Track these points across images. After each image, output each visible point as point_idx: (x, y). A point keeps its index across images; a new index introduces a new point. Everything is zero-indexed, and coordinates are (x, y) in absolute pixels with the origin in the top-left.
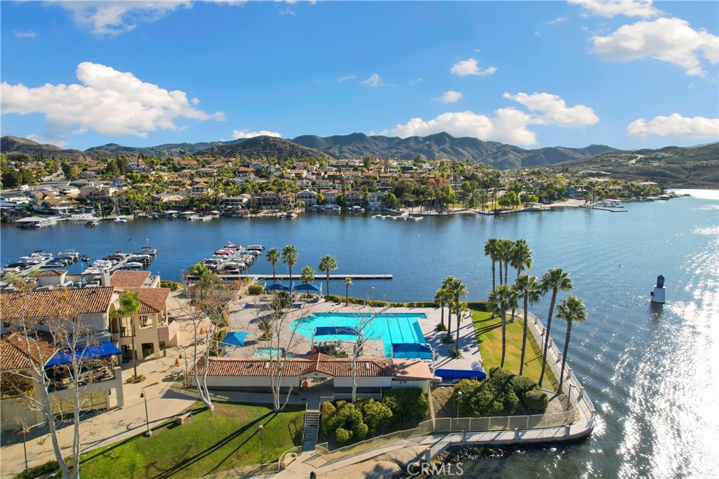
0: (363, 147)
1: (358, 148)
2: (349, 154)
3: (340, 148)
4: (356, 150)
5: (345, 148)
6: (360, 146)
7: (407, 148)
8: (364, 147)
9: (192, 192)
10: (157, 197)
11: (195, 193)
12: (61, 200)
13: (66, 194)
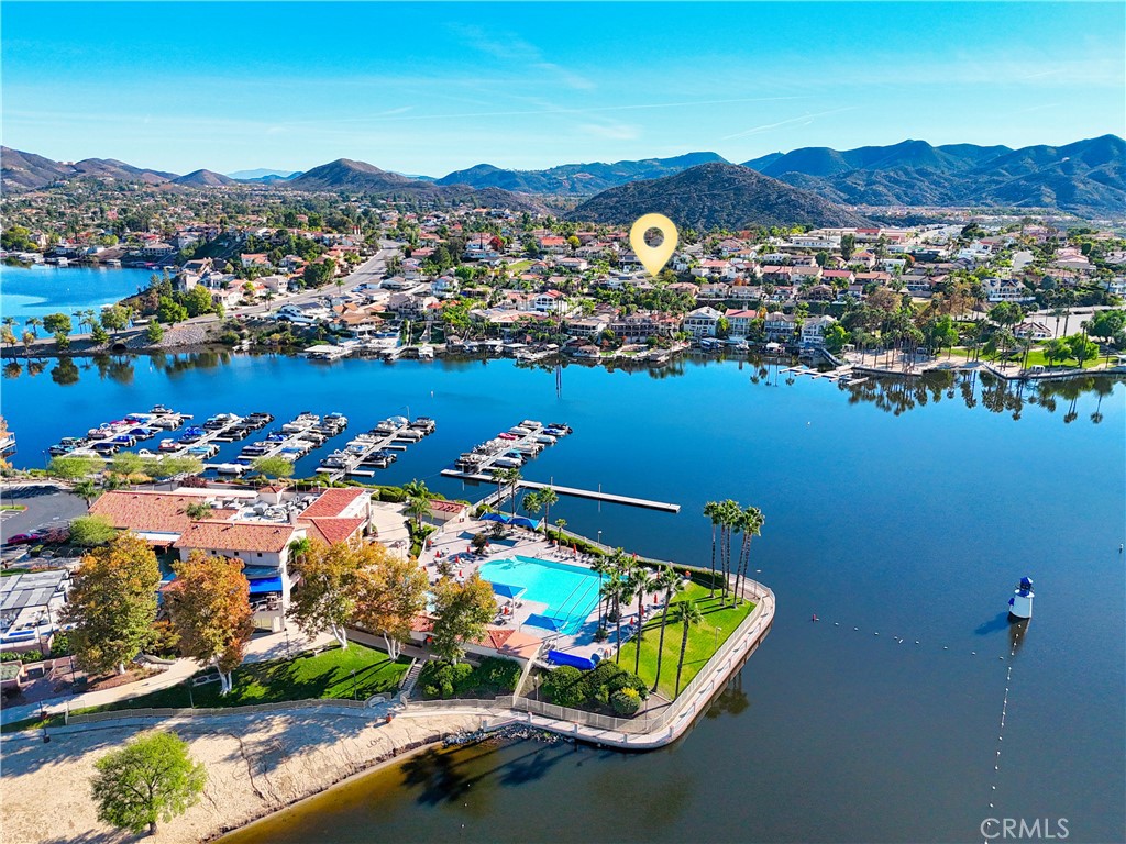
0: (917, 172)
1: (907, 173)
2: (886, 186)
3: (871, 174)
4: (904, 178)
5: (879, 175)
6: (911, 169)
7: (1013, 171)
8: (920, 172)
9: (537, 306)
10: (483, 315)
11: (541, 306)
12: (361, 316)
13: (372, 302)
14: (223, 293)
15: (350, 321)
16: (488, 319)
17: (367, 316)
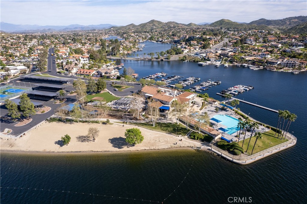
9: (261, 56)
10: (244, 57)
11: (262, 56)
12: (213, 56)
13: (217, 53)
14: (184, 49)
15: (210, 57)
16: (245, 59)
17: (214, 56)
